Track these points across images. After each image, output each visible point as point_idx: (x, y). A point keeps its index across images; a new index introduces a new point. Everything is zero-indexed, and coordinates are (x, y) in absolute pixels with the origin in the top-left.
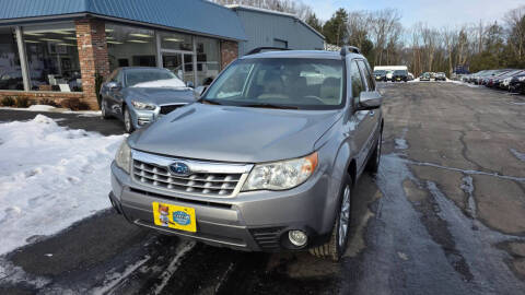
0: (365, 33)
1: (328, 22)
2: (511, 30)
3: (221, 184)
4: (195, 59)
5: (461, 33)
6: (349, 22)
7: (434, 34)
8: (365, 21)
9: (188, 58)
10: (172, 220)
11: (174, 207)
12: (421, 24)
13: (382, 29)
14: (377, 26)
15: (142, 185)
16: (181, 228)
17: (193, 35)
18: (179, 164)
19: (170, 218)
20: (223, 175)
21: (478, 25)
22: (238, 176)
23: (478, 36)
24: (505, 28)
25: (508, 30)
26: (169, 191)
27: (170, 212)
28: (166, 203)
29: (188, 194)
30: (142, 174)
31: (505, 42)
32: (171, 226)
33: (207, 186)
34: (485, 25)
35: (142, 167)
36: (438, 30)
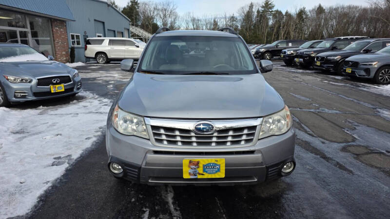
0: (152, 18)
1: (124, 9)
2: (242, 20)
3: (241, 136)
4: (30, 35)
5: (215, 21)
6: (141, 9)
7: (198, 20)
8: (152, 9)
9: (23, 35)
10: (201, 172)
11: (204, 160)
12: (190, 13)
13: (165, 16)
14: (161, 13)
15: (165, 147)
16: (210, 176)
17: (25, 14)
18: (204, 124)
19: (200, 170)
20: (241, 129)
21: (224, 16)
22: (254, 128)
23: (225, 23)
24: (239, 18)
25: (240, 20)
26: (195, 148)
27: (201, 165)
28: (196, 158)
29: (214, 148)
30: (164, 137)
31: (239, 27)
32: (199, 177)
33: (230, 139)
34: (228, 16)
35: (162, 131)
36: (200, 18)
